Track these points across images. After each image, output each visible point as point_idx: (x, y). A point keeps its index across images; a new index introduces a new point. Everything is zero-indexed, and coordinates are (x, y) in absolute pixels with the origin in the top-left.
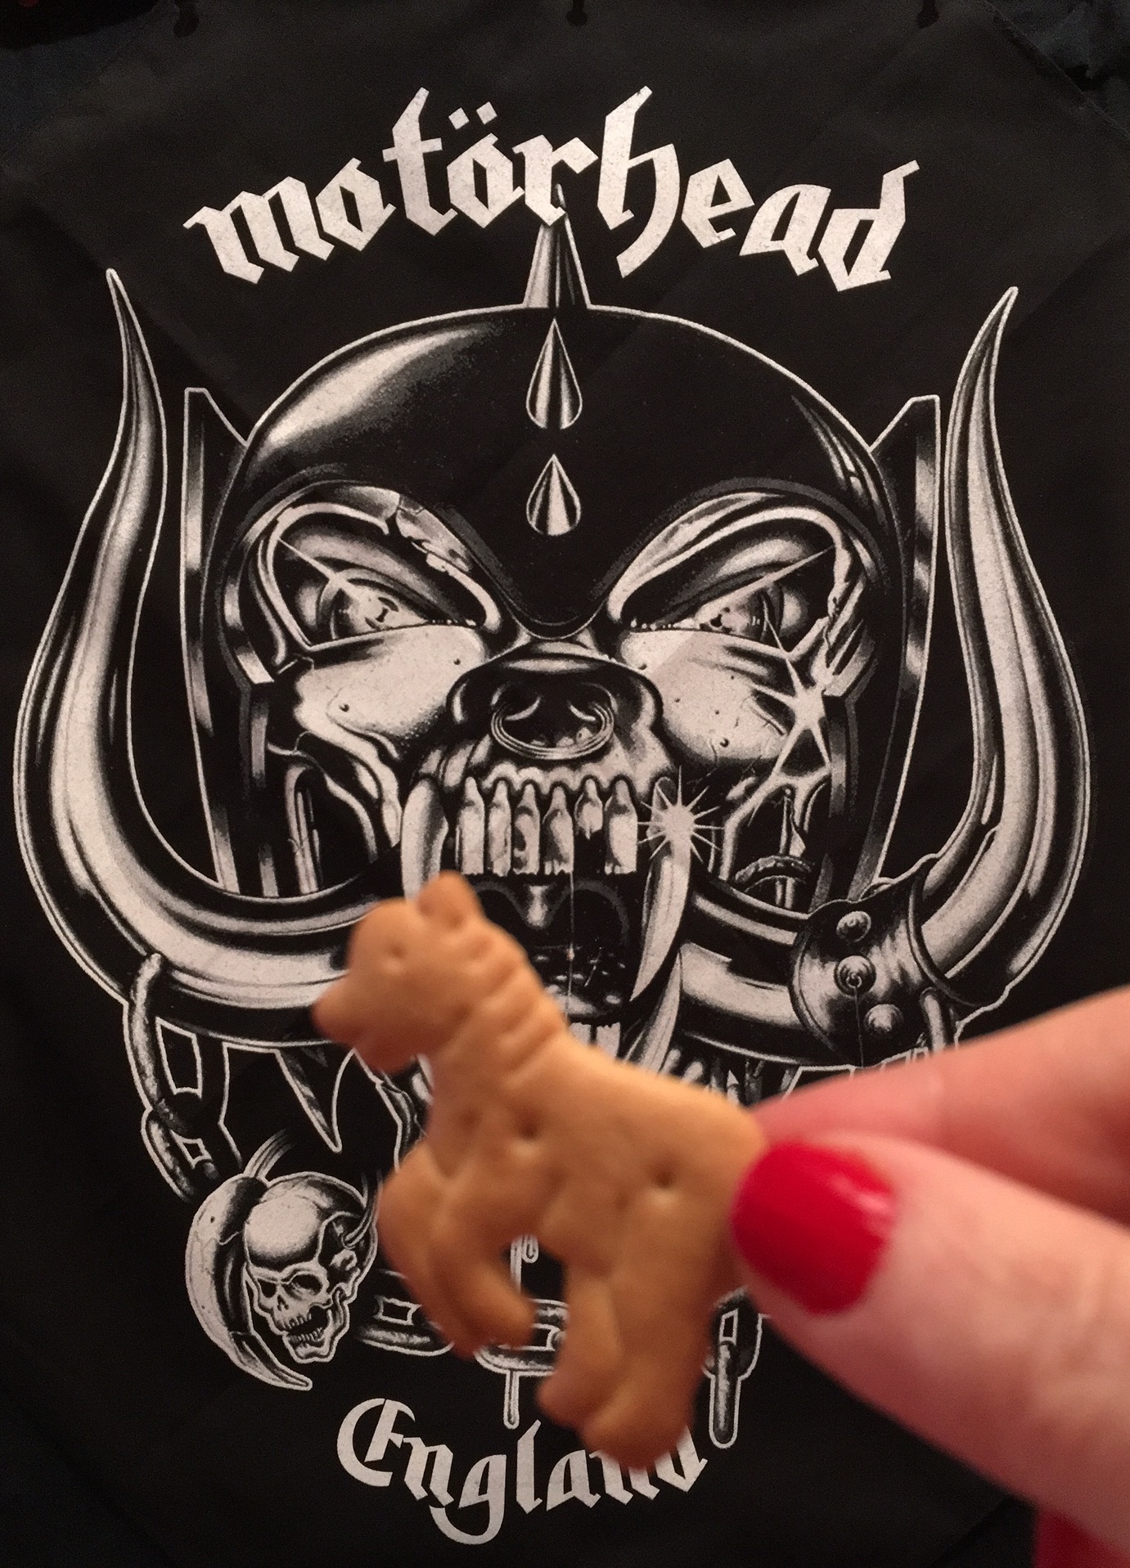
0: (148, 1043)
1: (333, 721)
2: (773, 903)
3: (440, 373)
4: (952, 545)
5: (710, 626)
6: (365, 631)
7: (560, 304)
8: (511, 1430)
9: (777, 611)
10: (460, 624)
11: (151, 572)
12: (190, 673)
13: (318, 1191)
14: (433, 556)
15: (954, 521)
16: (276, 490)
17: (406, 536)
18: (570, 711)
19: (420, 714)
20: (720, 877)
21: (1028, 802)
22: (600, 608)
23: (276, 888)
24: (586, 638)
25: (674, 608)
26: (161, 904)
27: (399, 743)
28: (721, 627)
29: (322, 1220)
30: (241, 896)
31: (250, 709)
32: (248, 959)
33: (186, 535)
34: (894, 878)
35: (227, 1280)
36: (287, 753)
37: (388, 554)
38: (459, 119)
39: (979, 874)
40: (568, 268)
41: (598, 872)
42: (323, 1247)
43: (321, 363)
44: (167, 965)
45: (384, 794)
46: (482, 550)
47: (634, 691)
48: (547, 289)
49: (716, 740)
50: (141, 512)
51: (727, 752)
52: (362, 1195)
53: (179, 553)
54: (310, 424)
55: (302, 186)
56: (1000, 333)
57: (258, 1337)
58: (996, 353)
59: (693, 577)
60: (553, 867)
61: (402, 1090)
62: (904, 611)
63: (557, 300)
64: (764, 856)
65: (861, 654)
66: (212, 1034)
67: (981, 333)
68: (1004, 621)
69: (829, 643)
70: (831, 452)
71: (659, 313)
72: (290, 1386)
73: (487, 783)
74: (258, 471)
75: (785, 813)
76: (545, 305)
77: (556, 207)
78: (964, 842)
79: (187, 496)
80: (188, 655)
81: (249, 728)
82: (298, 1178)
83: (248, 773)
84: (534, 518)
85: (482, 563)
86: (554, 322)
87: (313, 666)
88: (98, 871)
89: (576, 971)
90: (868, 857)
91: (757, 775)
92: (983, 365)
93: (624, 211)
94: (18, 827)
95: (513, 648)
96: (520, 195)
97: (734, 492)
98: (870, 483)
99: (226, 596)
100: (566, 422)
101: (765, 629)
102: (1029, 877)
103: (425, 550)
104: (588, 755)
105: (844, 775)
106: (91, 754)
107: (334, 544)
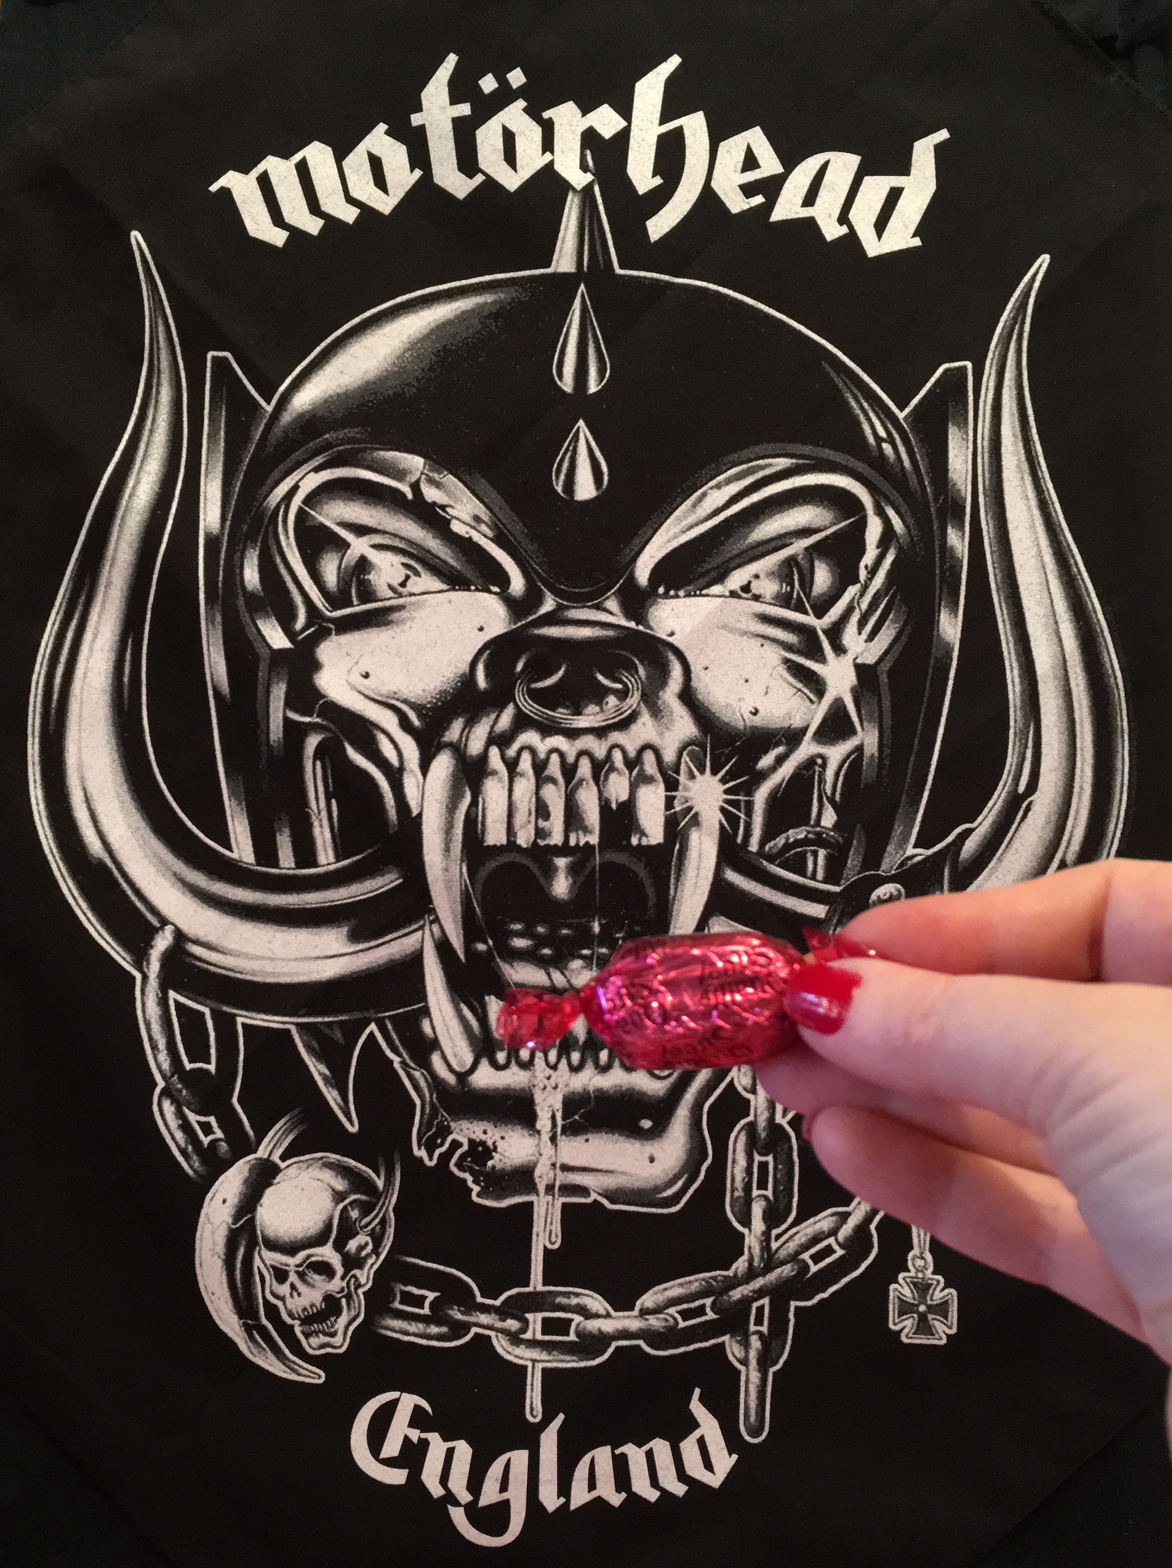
0: (161, 1017)
1: (354, 688)
2: (804, 875)
3: (466, 339)
4: (986, 511)
5: (740, 592)
6: (387, 596)
7: (588, 266)
8: (534, 1424)
9: (807, 580)
10: (483, 591)
11: (170, 535)
12: (208, 637)
13: (333, 1174)
14: (457, 522)
15: (987, 487)
16: (297, 455)
17: (430, 501)
18: (596, 679)
19: (442, 682)
20: (750, 849)
21: (1065, 771)
22: (627, 574)
23: (292, 859)
24: (612, 604)
25: (703, 575)
26: (175, 874)
27: (421, 711)
28: (750, 594)
29: (337, 1204)
30: (256, 868)
31: (269, 673)
32: (264, 932)
33: (205, 499)
34: (928, 848)
35: (239, 1265)
36: (307, 719)
37: (411, 519)
38: (488, 84)
39: (1016, 844)
40: (596, 233)
41: (624, 843)
42: (338, 1231)
43: (346, 327)
44: (180, 937)
45: (405, 763)
46: (507, 516)
47: (663, 658)
48: (575, 253)
49: (746, 709)
50: (160, 475)
51: (757, 721)
52: (379, 1177)
53: (198, 517)
54: (334, 388)
55: (330, 149)
56: (1032, 300)
57: (270, 1327)
58: (1028, 320)
59: (722, 543)
60: (578, 839)
61: (421, 1068)
62: (937, 578)
63: (585, 264)
64: (794, 828)
65: (894, 621)
66: (225, 1009)
67: (1013, 300)
68: (1039, 587)
69: (861, 610)
70: (862, 417)
71: (688, 278)
72: (301, 1379)
73: (511, 752)
74: (279, 434)
75: (816, 783)
76: (572, 269)
77: (585, 172)
78: (1000, 812)
79: (208, 460)
80: (207, 619)
81: (268, 693)
82: (312, 1159)
83: (265, 741)
84: (561, 483)
85: (508, 530)
86: (582, 287)
87: (334, 632)
88: (112, 839)
89: (601, 944)
90: (901, 828)
91: (787, 744)
92: (1016, 331)
93: (653, 177)
94: (32, 793)
95: (538, 615)
96: (548, 160)
97: (763, 458)
98: (902, 449)
99: (246, 561)
100: (593, 387)
101: (795, 597)
102: (1067, 848)
103: (447, 513)
104: (615, 723)
105: (876, 745)
106: (106, 721)
107: (356, 509)
